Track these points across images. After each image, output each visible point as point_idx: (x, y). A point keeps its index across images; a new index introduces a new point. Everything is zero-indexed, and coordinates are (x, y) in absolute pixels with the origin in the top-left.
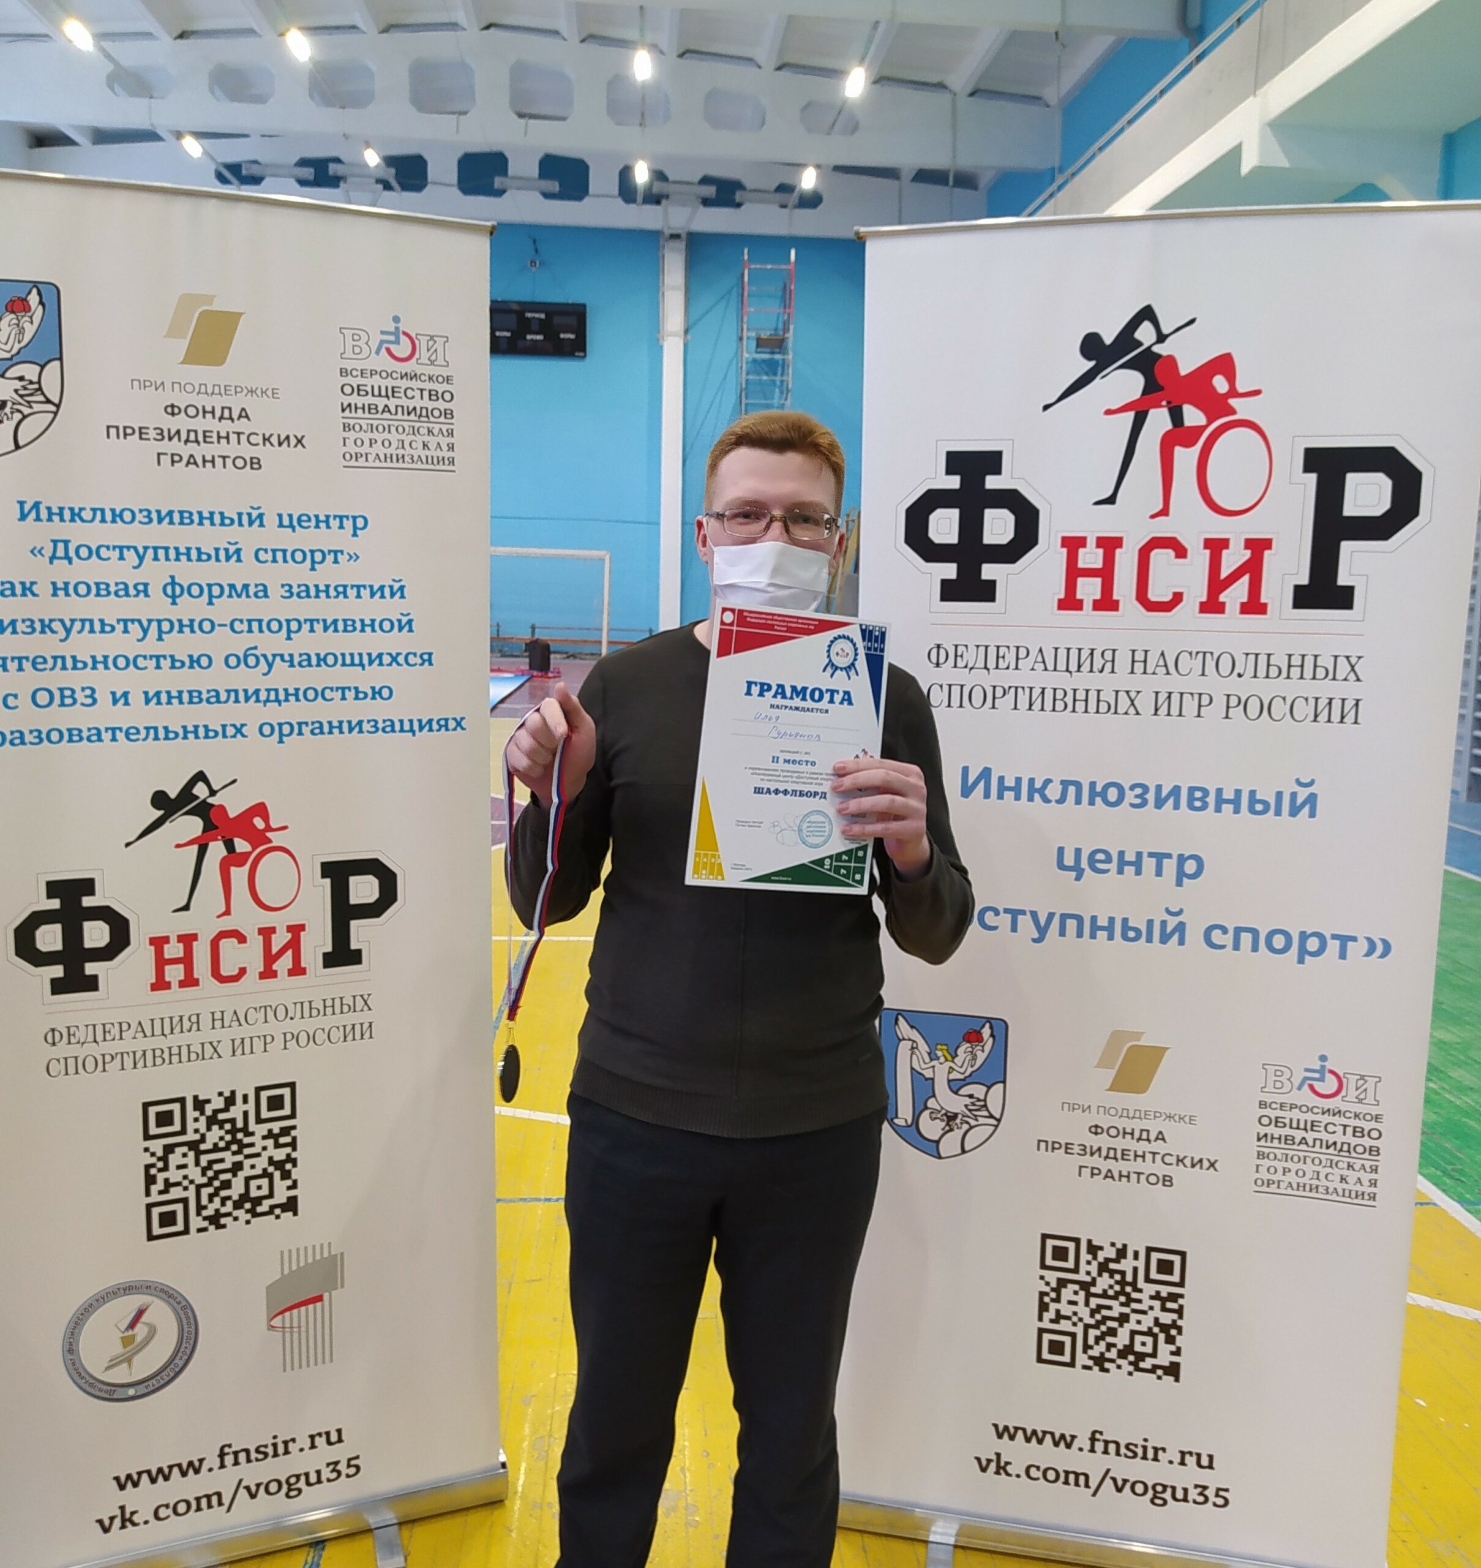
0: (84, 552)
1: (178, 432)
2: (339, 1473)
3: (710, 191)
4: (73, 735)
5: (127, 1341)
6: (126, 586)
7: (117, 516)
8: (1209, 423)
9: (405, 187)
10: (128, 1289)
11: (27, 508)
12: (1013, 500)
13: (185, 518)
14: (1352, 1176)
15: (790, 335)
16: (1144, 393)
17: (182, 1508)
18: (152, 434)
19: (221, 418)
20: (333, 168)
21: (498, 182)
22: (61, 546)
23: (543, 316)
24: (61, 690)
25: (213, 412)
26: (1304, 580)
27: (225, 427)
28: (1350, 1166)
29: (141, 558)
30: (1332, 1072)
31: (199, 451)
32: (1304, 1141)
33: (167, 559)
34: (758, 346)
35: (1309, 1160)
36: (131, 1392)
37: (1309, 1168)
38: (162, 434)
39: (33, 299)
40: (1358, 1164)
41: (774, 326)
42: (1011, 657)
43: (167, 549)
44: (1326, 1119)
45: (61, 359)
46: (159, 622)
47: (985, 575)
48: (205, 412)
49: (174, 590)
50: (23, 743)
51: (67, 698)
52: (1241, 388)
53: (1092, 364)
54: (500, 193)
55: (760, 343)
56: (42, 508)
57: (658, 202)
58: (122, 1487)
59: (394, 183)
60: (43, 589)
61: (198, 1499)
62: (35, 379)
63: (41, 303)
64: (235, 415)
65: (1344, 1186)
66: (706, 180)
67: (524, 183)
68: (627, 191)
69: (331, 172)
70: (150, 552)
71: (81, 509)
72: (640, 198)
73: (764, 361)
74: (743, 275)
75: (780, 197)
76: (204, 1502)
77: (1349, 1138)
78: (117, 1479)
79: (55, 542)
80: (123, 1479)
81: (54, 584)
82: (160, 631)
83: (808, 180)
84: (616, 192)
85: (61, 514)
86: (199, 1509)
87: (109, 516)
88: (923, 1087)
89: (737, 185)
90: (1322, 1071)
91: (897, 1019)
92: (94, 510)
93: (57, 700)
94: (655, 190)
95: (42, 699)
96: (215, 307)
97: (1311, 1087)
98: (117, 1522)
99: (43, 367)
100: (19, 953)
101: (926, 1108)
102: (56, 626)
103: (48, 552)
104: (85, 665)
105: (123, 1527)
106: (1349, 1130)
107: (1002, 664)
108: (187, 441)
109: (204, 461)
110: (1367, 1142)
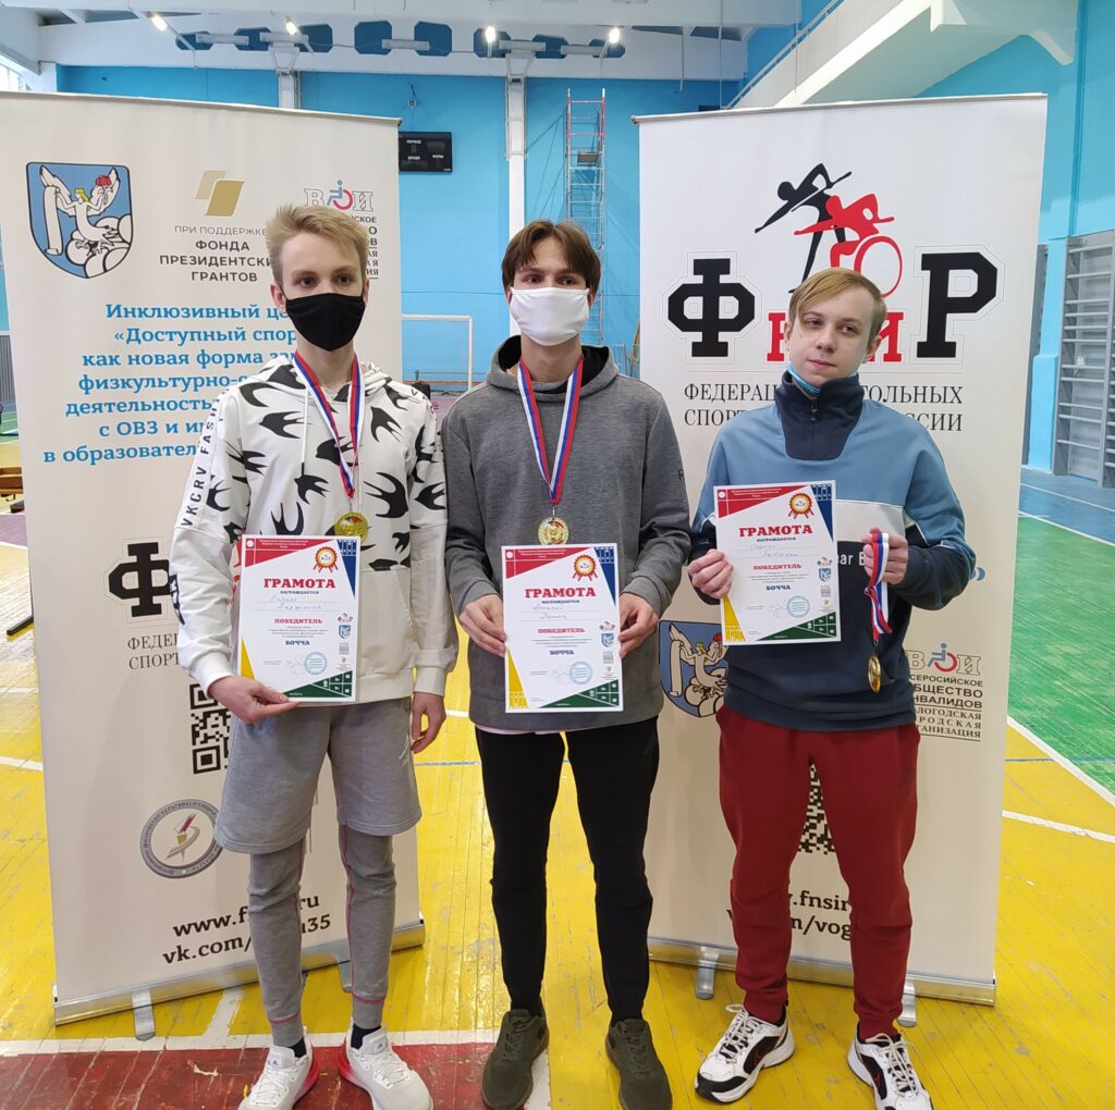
0: (148, 336)
1: (205, 259)
2: (316, 926)
3: (542, 46)
4: (144, 452)
5: (181, 839)
6: (174, 357)
7: (168, 313)
8: (861, 239)
9: (316, 49)
10: (182, 805)
11: (112, 309)
12: (737, 291)
13: (210, 313)
14: (964, 721)
15: (603, 152)
16: (819, 221)
17: (216, 948)
18: (189, 260)
19: (231, 249)
20: (263, 36)
21: (385, 43)
22: (133, 332)
23: (419, 142)
24: (136, 423)
25: (226, 245)
26: (924, 339)
27: (234, 254)
28: (962, 715)
29: (183, 339)
30: (949, 654)
31: (218, 270)
32: (933, 699)
33: (200, 339)
34: (579, 161)
35: (936, 712)
36: (184, 872)
37: (937, 717)
38: (194, 260)
39: (113, 176)
40: (968, 713)
41: (590, 146)
42: (738, 392)
43: (199, 333)
44: (947, 685)
45: (131, 214)
46: (195, 379)
47: (720, 340)
48: (221, 246)
49: (204, 359)
50: (112, 457)
51: (138, 428)
52: (881, 216)
53: (786, 202)
54: (386, 52)
55: (581, 159)
56: (122, 308)
57: (503, 56)
58: (179, 934)
59: (308, 46)
60: (123, 360)
61: (227, 943)
62: (115, 227)
63: (118, 179)
64: (240, 247)
65: (959, 727)
66: (538, 39)
67: (404, 44)
68: (480, 48)
69: (261, 39)
70: (189, 335)
71: (146, 309)
72: (489, 54)
73: (583, 171)
74: (567, 109)
75: (594, 49)
76: (230, 944)
77: (962, 697)
78: (176, 928)
79: (130, 330)
80: (179, 928)
81: (130, 357)
82: (196, 386)
83: (614, 37)
84: (472, 49)
85: (133, 312)
86: (227, 949)
87: (163, 313)
88: (688, 671)
89: (563, 42)
90: (943, 653)
91: (670, 628)
92: (154, 309)
93: (133, 430)
94: (501, 47)
95: (124, 429)
96: (227, 178)
97: (937, 664)
98: (176, 956)
99: (120, 220)
100: (112, 590)
101: (690, 684)
102: (132, 383)
103: (126, 337)
104: (150, 407)
105: (180, 959)
106: (962, 692)
107: (733, 396)
108: (210, 264)
109: (221, 277)
110: (973, 699)
